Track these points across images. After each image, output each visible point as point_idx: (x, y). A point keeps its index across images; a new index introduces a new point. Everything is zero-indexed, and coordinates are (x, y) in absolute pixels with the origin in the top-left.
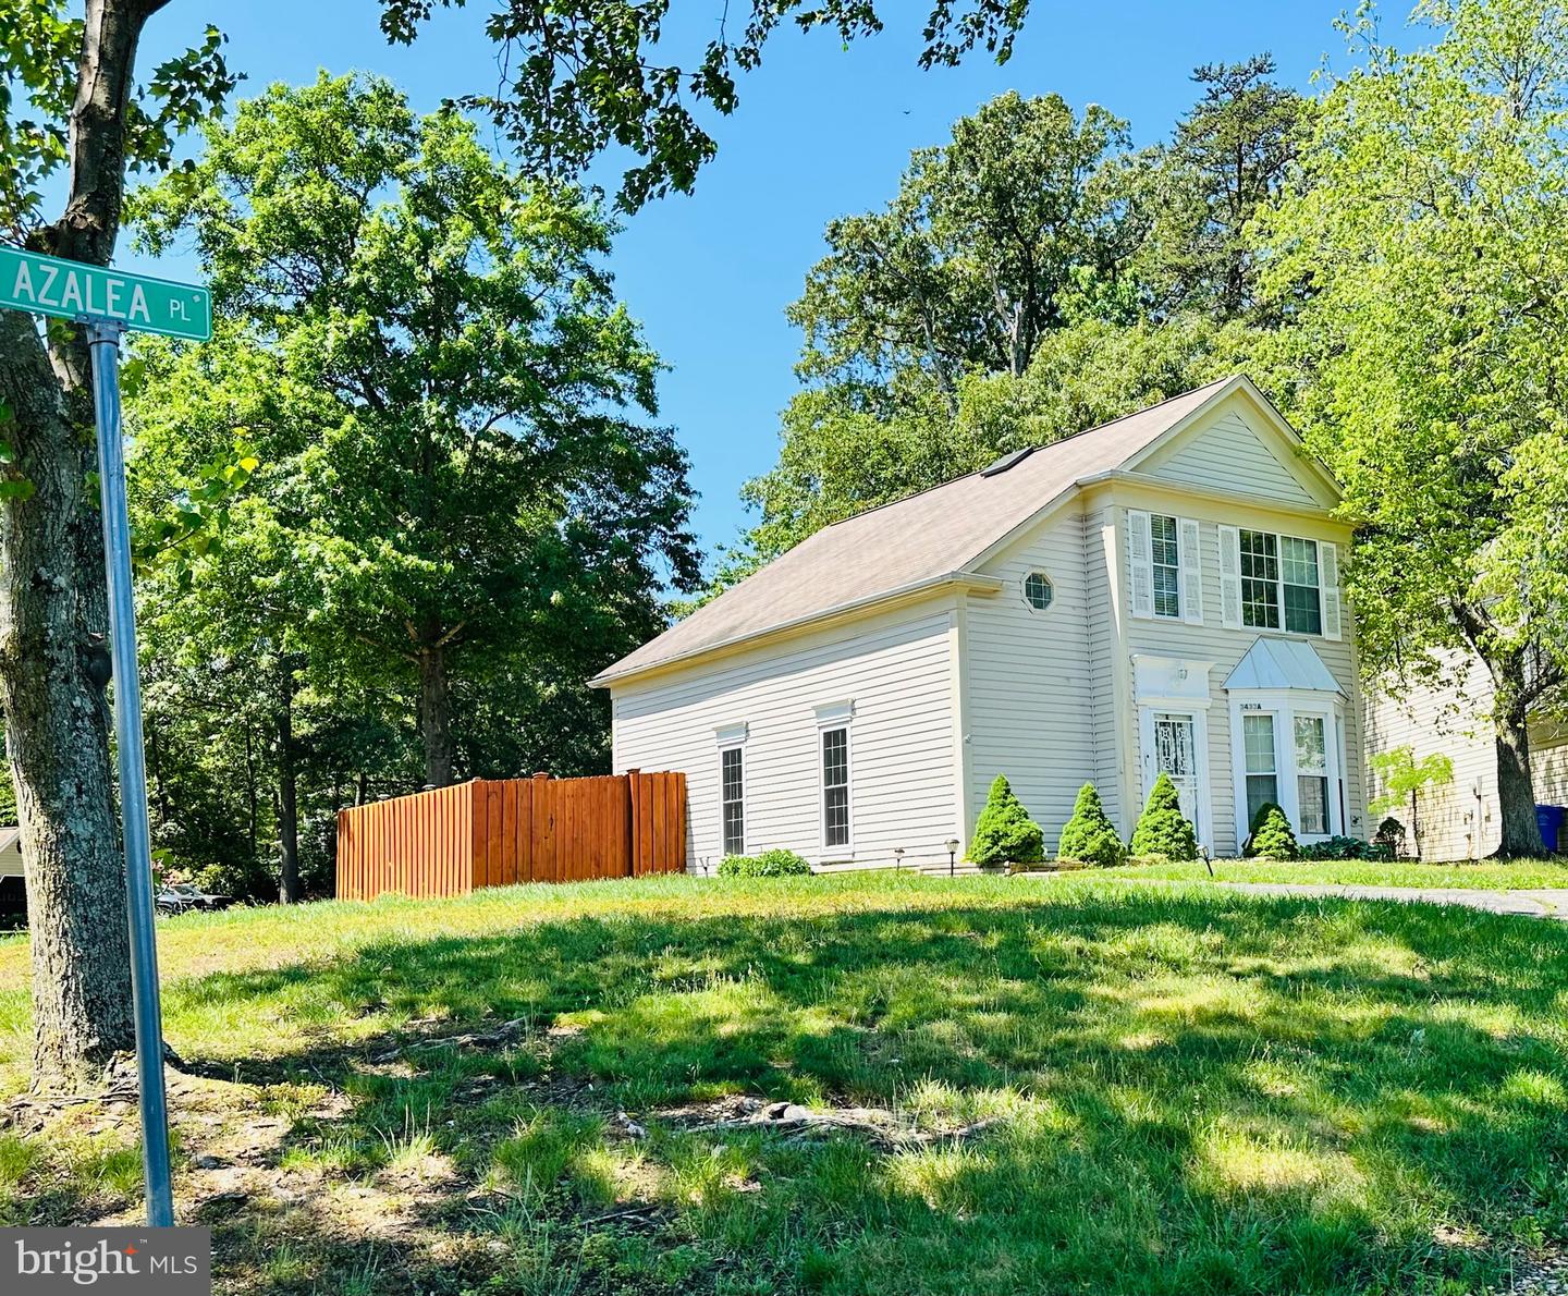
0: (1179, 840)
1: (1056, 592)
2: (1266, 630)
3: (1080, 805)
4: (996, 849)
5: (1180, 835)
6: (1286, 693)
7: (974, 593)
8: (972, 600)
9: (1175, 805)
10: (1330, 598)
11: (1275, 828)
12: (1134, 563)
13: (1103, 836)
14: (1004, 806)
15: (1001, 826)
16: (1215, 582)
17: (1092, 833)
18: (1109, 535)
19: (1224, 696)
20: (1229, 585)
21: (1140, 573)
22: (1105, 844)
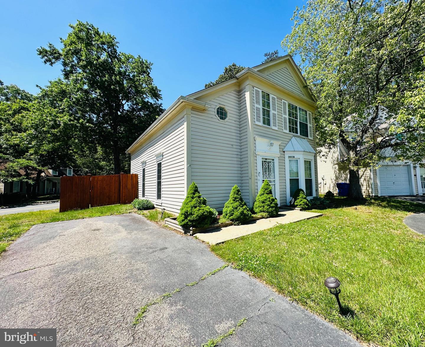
0: (272, 207)
1: (228, 115)
2: (295, 134)
3: (232, 195)
4: (186, 221)
5: (272, 205)
6: (302, 153)
7: (194, 109)
8: (193, 112)
9: (270, 192)
10: (310, 127)
11: (302, 198)
12: (256, 105)
13: (241, 210)
14: (193, 198)
15: (189, 209)
16: (281, 117)
17: (236, 208)
18: (247, 95)
19: (283, 153)
20: (285, 118)
21: (258, 109)
22: (242, 213)
